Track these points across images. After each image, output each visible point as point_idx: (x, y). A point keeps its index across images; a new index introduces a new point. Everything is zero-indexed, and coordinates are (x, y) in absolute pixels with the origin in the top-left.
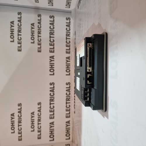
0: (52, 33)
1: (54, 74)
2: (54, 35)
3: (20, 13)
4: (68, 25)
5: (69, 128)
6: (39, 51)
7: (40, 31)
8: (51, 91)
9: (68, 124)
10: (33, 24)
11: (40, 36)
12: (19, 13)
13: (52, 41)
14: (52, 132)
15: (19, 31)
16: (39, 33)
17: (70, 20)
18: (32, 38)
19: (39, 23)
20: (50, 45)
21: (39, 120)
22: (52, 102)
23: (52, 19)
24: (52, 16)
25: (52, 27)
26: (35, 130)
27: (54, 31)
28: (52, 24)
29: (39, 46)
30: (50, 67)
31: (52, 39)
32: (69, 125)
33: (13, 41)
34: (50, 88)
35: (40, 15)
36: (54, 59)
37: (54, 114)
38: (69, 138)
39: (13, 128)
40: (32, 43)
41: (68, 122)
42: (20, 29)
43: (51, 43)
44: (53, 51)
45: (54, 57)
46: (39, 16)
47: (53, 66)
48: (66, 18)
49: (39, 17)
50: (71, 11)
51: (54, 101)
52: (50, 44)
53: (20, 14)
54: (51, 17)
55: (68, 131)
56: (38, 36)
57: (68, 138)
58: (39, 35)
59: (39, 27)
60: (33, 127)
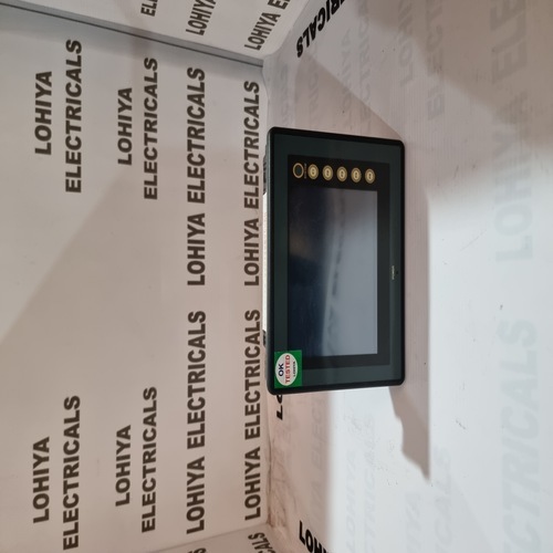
0: (195, 132)
1: (202, 282)
2: (203, 138)
3: (76, 43)
4: (252, 110)
5: (258, 475)
6: (151, 195)
7: (152, 120)
8: (191, 343)
9: (254, 462)
10: (125, 93)
11: (154, 140)
12: (73, 46)
13: (196, 159)
14: (195, 498)
15: (73, 113)
16: (150, 126)
17: (257, 91)
18: (124, 142)
19: (151, 90)
20: (190, 175)
21: (149, 457)
22: (195, 386)
23: (196, 82)
24: (197, 71)
25: (196, 111)
26: (131, 497)
27: (203, 124)
28: (197, 97)
29: (150, 177)
30: (190, 256)
31: (195, 152)
32: (258, 465)
33: (48, 151)
34: (191, 332)
35: (153, 61)
36: (203, 224)
37: (202, 430)
38: (258, 514)
39: (41, 501)
40: (120, 161)
41: (253, 454)
42: (75, 106)
43: (193, 167)
44: (199, 197)
45: (203, 220)
46: (150, 63)
47: (200, 253)
48: (246, 83)
49: (148, 67)
50: (262, 61)
51: (203, 380)
52: (189, 169)
53: (77, 47)
54: (192, 73)
55: (252, 486)
56: (147, 139)
57: (253, 511)
58: (151, 135)
59: (151, 104)
60: (123, 486)
